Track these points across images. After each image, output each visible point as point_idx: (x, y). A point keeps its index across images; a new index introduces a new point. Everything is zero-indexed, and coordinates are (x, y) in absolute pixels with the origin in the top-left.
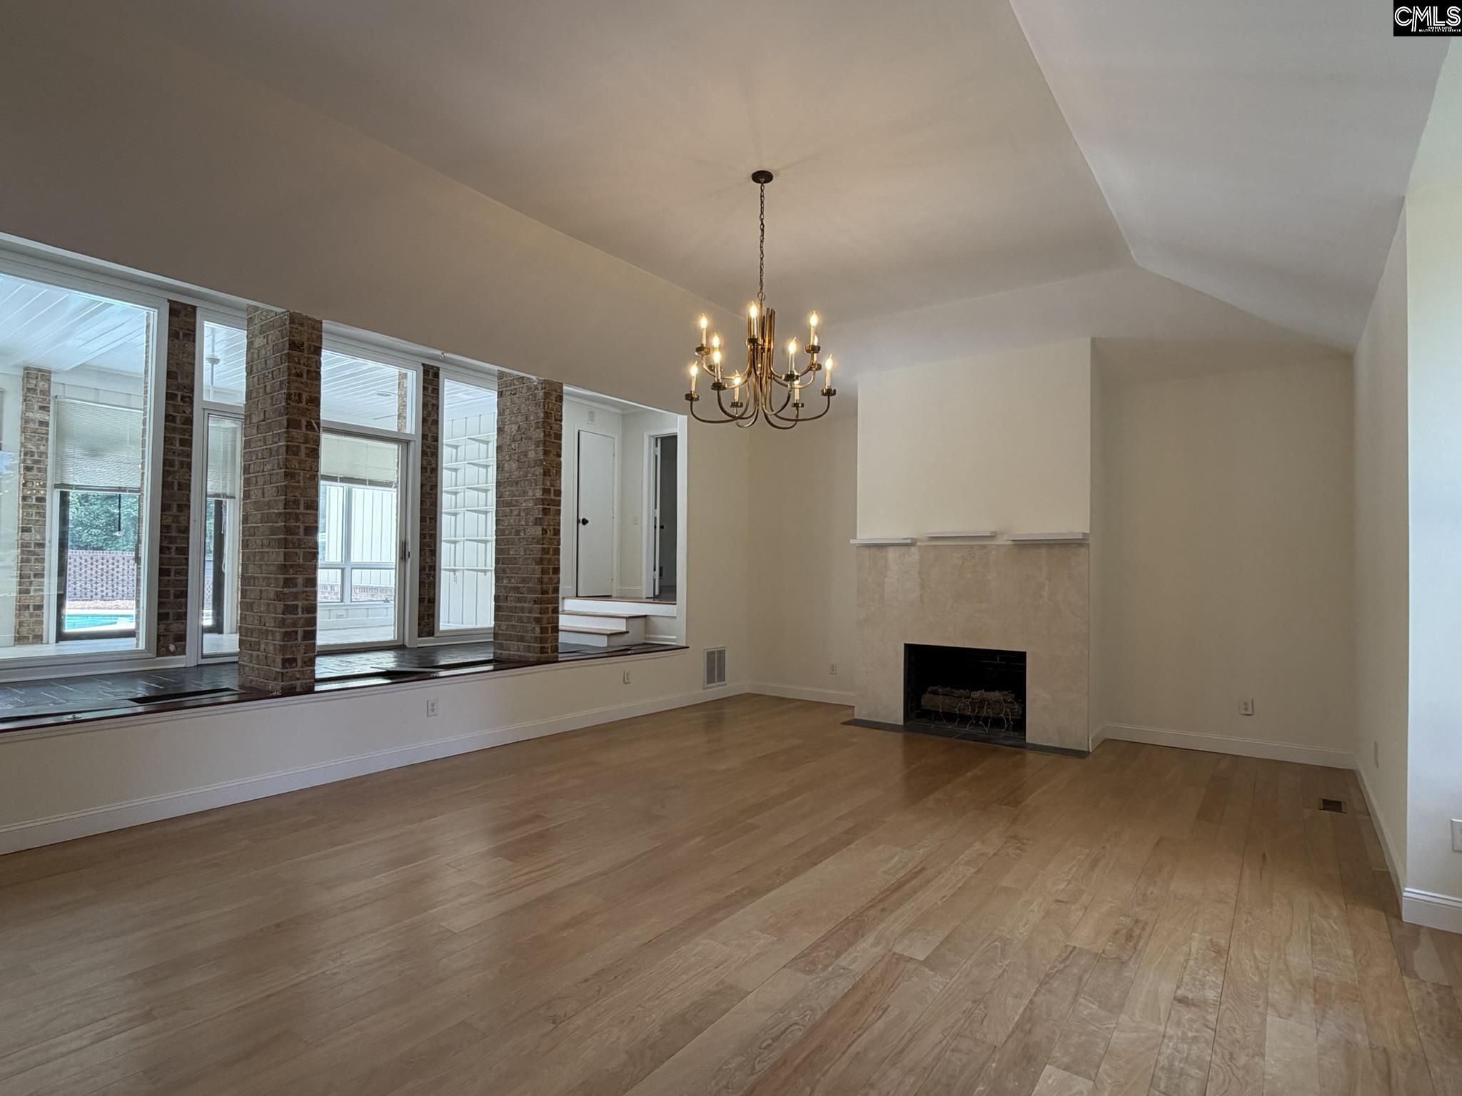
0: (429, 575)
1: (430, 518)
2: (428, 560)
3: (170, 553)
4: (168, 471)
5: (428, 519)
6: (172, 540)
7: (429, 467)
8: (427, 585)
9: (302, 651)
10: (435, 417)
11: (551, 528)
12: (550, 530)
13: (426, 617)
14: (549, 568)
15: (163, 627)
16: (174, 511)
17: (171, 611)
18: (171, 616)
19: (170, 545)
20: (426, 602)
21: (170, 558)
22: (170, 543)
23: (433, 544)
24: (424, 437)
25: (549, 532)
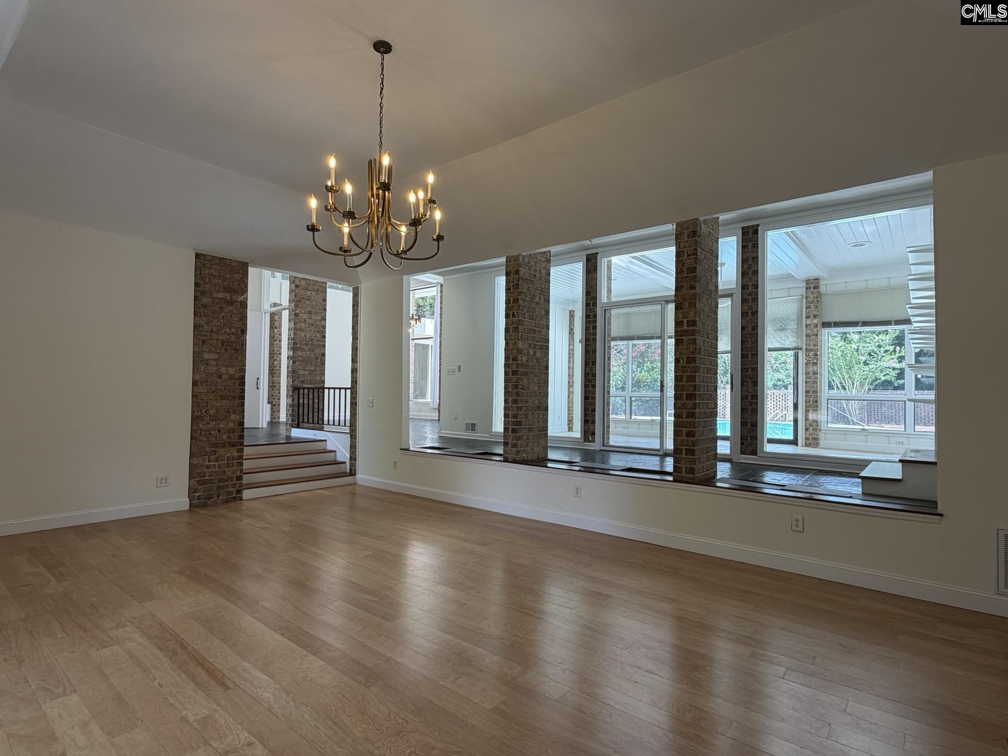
0: (751, 403)
1: (752, 354)
2: (751, 390)
3: (589, 387)
4: (588, 344)
5: (750, 356)
6: (590, 381)
7: (750, 311)
8: (749, 411)
9: (511, 439)
10: (756, 268)
11: (685, 357)
12: (683, 359)
13: (749, 439)
14: (682, 394)
15: (586, 427)
16: (591, 365)
17: (590, 419)
18: (590, 421)
19: (589, 384)
20: (749, 426)
21: (589, 391)
22: (589, 382)
23: (755, 376)
24: (744, 287)
25: (682, 361)
